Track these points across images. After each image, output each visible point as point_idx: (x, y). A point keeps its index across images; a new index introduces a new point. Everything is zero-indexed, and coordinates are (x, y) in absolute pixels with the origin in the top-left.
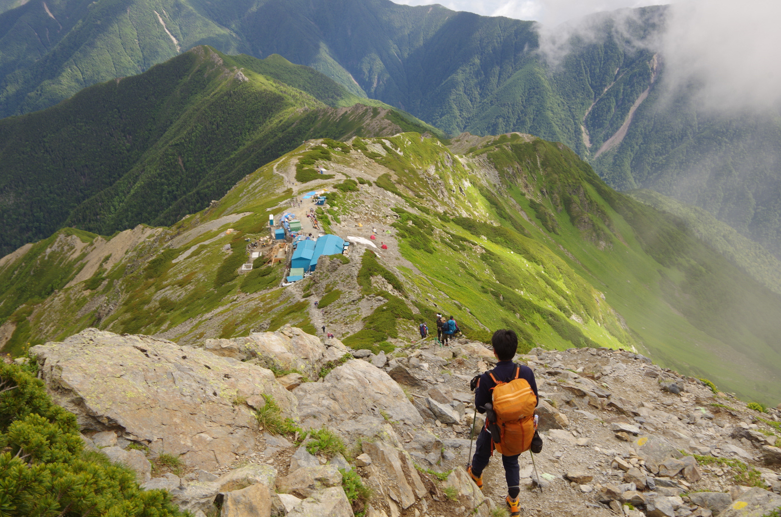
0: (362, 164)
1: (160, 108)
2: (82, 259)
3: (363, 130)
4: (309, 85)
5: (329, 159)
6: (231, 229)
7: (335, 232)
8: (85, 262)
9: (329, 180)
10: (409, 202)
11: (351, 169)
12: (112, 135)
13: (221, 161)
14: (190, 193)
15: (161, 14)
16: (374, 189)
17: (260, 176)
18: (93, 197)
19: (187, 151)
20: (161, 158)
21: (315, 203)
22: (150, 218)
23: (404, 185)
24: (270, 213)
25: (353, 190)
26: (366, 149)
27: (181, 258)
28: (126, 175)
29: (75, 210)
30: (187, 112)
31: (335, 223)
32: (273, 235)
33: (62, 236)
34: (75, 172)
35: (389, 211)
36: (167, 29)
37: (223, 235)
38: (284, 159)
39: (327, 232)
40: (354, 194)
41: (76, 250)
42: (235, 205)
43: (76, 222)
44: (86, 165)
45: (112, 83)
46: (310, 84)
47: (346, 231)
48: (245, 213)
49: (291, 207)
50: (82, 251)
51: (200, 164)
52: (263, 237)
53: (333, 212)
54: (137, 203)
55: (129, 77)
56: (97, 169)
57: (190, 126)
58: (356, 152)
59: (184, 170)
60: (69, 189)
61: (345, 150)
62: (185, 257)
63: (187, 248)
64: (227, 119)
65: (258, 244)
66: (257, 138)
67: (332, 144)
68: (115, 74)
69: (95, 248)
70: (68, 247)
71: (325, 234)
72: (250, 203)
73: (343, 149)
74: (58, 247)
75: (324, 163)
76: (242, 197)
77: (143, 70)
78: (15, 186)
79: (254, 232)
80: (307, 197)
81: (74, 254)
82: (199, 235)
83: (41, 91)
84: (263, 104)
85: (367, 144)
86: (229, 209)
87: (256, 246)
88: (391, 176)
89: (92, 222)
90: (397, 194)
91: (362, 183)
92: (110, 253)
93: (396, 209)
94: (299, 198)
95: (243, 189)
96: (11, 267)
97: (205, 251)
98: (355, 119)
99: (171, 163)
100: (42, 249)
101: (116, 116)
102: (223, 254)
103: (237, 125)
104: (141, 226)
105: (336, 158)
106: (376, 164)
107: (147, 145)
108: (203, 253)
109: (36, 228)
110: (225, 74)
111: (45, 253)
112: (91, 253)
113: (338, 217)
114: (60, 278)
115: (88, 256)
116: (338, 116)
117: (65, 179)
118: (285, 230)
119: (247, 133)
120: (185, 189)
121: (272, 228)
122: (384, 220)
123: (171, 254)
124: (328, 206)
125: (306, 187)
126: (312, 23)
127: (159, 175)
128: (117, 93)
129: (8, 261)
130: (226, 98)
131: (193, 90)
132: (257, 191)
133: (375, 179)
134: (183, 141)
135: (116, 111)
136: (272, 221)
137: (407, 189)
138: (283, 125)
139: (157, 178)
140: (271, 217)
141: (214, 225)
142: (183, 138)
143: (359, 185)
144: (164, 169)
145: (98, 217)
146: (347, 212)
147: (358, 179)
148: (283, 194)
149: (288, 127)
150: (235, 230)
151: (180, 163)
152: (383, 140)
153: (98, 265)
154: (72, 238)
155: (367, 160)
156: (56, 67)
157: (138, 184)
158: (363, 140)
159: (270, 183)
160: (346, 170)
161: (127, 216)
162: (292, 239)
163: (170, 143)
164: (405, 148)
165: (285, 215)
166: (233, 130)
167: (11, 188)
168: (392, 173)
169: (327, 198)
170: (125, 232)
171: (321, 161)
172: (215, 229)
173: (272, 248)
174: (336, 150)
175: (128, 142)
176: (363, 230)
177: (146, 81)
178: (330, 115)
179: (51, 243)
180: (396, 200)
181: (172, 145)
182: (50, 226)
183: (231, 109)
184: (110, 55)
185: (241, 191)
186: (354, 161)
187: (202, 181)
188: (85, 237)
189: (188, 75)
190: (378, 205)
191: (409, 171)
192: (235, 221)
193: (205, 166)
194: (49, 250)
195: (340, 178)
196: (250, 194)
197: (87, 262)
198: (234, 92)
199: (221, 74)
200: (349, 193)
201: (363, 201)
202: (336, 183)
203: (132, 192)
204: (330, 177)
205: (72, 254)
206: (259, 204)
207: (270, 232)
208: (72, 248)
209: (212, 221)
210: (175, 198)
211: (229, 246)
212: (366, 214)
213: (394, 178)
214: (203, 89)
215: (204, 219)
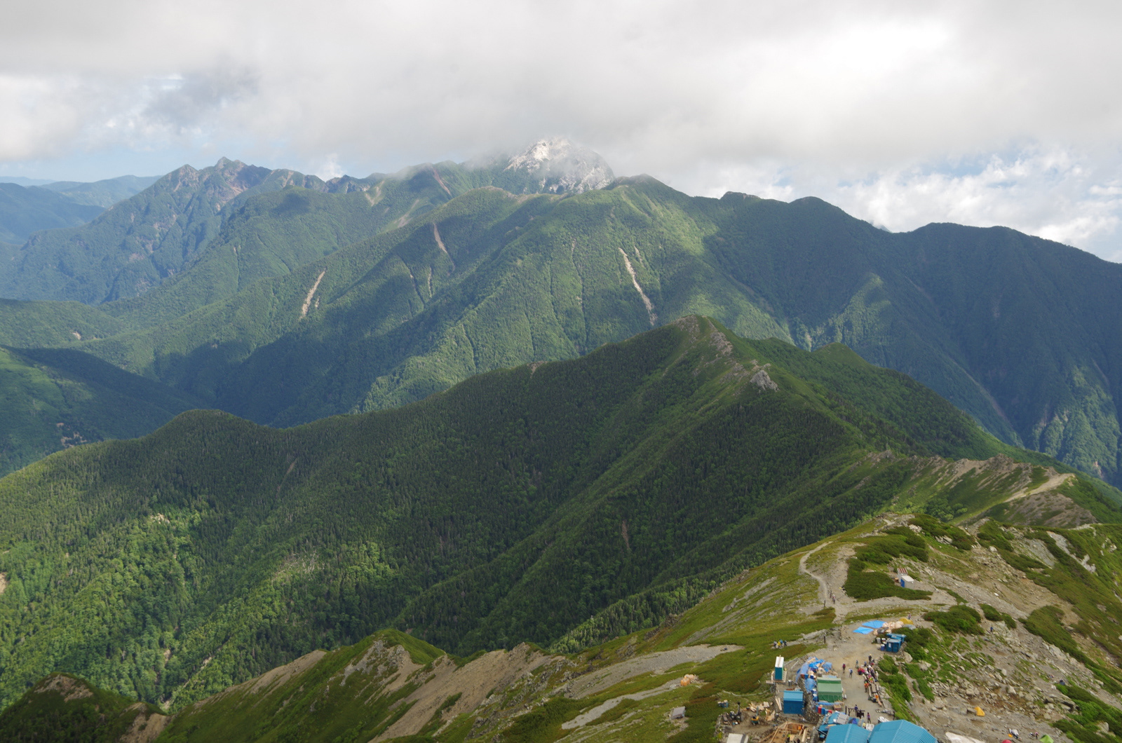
0: (995, 577)
1: (602, 425)
2: (405, 696)
3: (1006, 512)
4: (899, 409)
5: (923, 558)
6: (691, 676)
7: (918, 718)
8: (409, 701)
9: (918, 602)
10: (1104, 679)
11: (971, 585)
12: (506, 467)
13: (704, 540)
14: (633, 597)
15: (631, 255)
16: (1020, 635)
17: (771, 574)
18: (452, 579)
19: (640, 513)
20: (588, 521)
21: (879, 646)
22: (550, 635)
23: (1092, 638)
24: (778, 652)
25: (969, 631)
26: (1009, 549)
27: (581, 720)
28: (519, 544)
29: (417, 598)
30: (651, 438)
31: (921, 697)
32: (779, 702)
33: (379, 644)
34: (429, 527)
35: (1051, 691)
36: (637, 281)
37: (673, 686)
38: (825, 545)
39: (899, 714)
40: (971, 639)
41: (399, 675)
42: (710, 628)
43: (414, 623)
44: (452, 518)
45: (523, 371)
46: (902, 407)
47: (945, 719)
48: (727, 646)
49: (825, 646)
50: (409, 678)
51: (662, 542)
52: (757, 703)
53: (918, 673)
54: (531, 602)
55: (555, 363)
56: (469, 526)
57: (652, 464)
58: (984, 551)
59: (629, 549)
60: (414, 559)
61: (961, 543)
62: (590, 720)
63: (595, 702)
64: (726, 460)
65: (743, 716)
66: (781, 503)
67: (933, 527)
68: (532, 355)
69: (434, 676)
70: (386, 668)
71: (895, 717)
72: (742, 628)
73: (955, 539)
74: (368, 664)
75: (910, 565)
76: (727, 613)
77: (582, 353)
78: (323, 540)
79: (739, 690)
80: (866, 630)
81: (394, 683)
82: (625, 678)
83: (400, 375)
84: (802, 437)
85: (1011, 538)
86: (697, 633)
87: (740, 721)
88: (1062, 614)
89: (442, 627)
90: (1073, 654)
91: (993, 616)
92: (460, 690)
93: (1069, 690)
94: (847, 630)
95: (732, 598)
96: (280, 690)
97: (631, 714)
98: (990, 486)
99: (606, 532)
100: (340, 664)
101: (519, 431)
102: (668, 727)
103: (743, 472)
104: (525, 646)
105: (938, 557)
106: (1029, 583)
107: (568, 492)
108: (626, 716)
109: (342, 623)
110: (734, 372)
111: (343, 672)
112: (425, 686)
113: (930, 685)
114: (359, 726)
115: (417, 691)
116: (955, 477)
117: (410, 538)
118: (805, 694)
119: (762, 491)
120: (625, 586)
121: (778, 686)
122: (1037, 710)
123: (564, 708)
124: (908, 658)
125: (864, 609)
126: (919, 289)
127: (581, 552)
128: (527, 391)
129: (277, 678)
130: (729, 417)
131: (669, 397)
132: (758, 604)
133: (1024, 615)
134: (635, 492)
135: (521, 423)
136: (779, 671)
137: (1101, 650)
138: (835, 482)
139: (576, 558)
140: (780, 662)
141: (658, 662)
142: (636, 487)
143: (984, 620)
144: (592, 542)
145: (455, 618)
146: (950, 677)
147: (983, 607)
148: (814, 618)
149: (846, 488)
150: (700, 679)
151: (625, 535)
152: (1051, 534)
153: (433, 711)
154: (395, 650)
155: (1010, 571)
156: (433, 336)
157: (538, 565)
158: (1003, 529)
159: (787, 590)
160: (959, 585)
161: (508, 625)
162: (818, 718)
163: (611, 492)
164: (1100, 556)
165: (809, 661)
166: (736, 481)
167: (315, 544)
168: (1065, 607)
169: (907, 640)
170: (494, 653)
171: (904, 560)
172: (659, 672)
173: (771, 731)
174: (941, 540)
175: (534, 482)
176: (985, 725)
177: (584, 372)
178: (937, 473)
179: (357, 656)
180: (1072, 668)
181: (613, 498)
182: (367, 623)
183: (736, 439)
184: (527, 321)
185: (726, 600)
186: (979, 569)
187: (660, 574)
188: (420, 653)
189: (663, 369)
190: (1024, 671)
191: (1108, 609)
192: (703, 661)
193: (670, 547)
194: (350, 668)
195: (943, 601)
196: (743, 610)
197: (414, 703)
198: (745, 407)
199: (727, 372)
200: (958, 636)
201: (991, 659)
202: (931, 610)
203: (526, 578)
204: (922, 595)
205: (390, 683)
206: (758, 632)
207: (773, 696)
208: (392, 670)
209: (657, 653)
210: (604, 602)
211: (680, 710)
212: (995, 689)
213: (1071, 618)
214: (688, 396)
215: (644, 647)
